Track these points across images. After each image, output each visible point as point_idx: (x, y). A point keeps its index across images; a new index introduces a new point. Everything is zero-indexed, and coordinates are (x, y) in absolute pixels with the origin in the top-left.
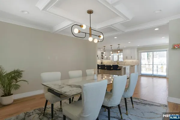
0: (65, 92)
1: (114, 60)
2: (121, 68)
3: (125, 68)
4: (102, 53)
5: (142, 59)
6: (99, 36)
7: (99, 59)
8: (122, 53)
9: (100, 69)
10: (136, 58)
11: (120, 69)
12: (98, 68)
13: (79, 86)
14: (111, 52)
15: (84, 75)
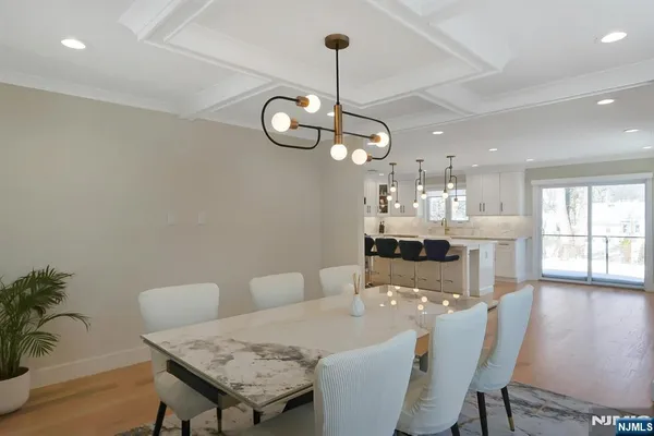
0: (239, 386)
1: (432, 219)
2: (461, 252)
3: (475, 253)
4: (384, 189)
5: (544, 206)
6: (374, 138)
7: (369, 211)
8: (464, 187)
9: (374, 254)
10: (521, 209)
11: (456, 258)
12: (368, 253)
13: (294, 350)
14: (420, 188)
15: (314, 291)
